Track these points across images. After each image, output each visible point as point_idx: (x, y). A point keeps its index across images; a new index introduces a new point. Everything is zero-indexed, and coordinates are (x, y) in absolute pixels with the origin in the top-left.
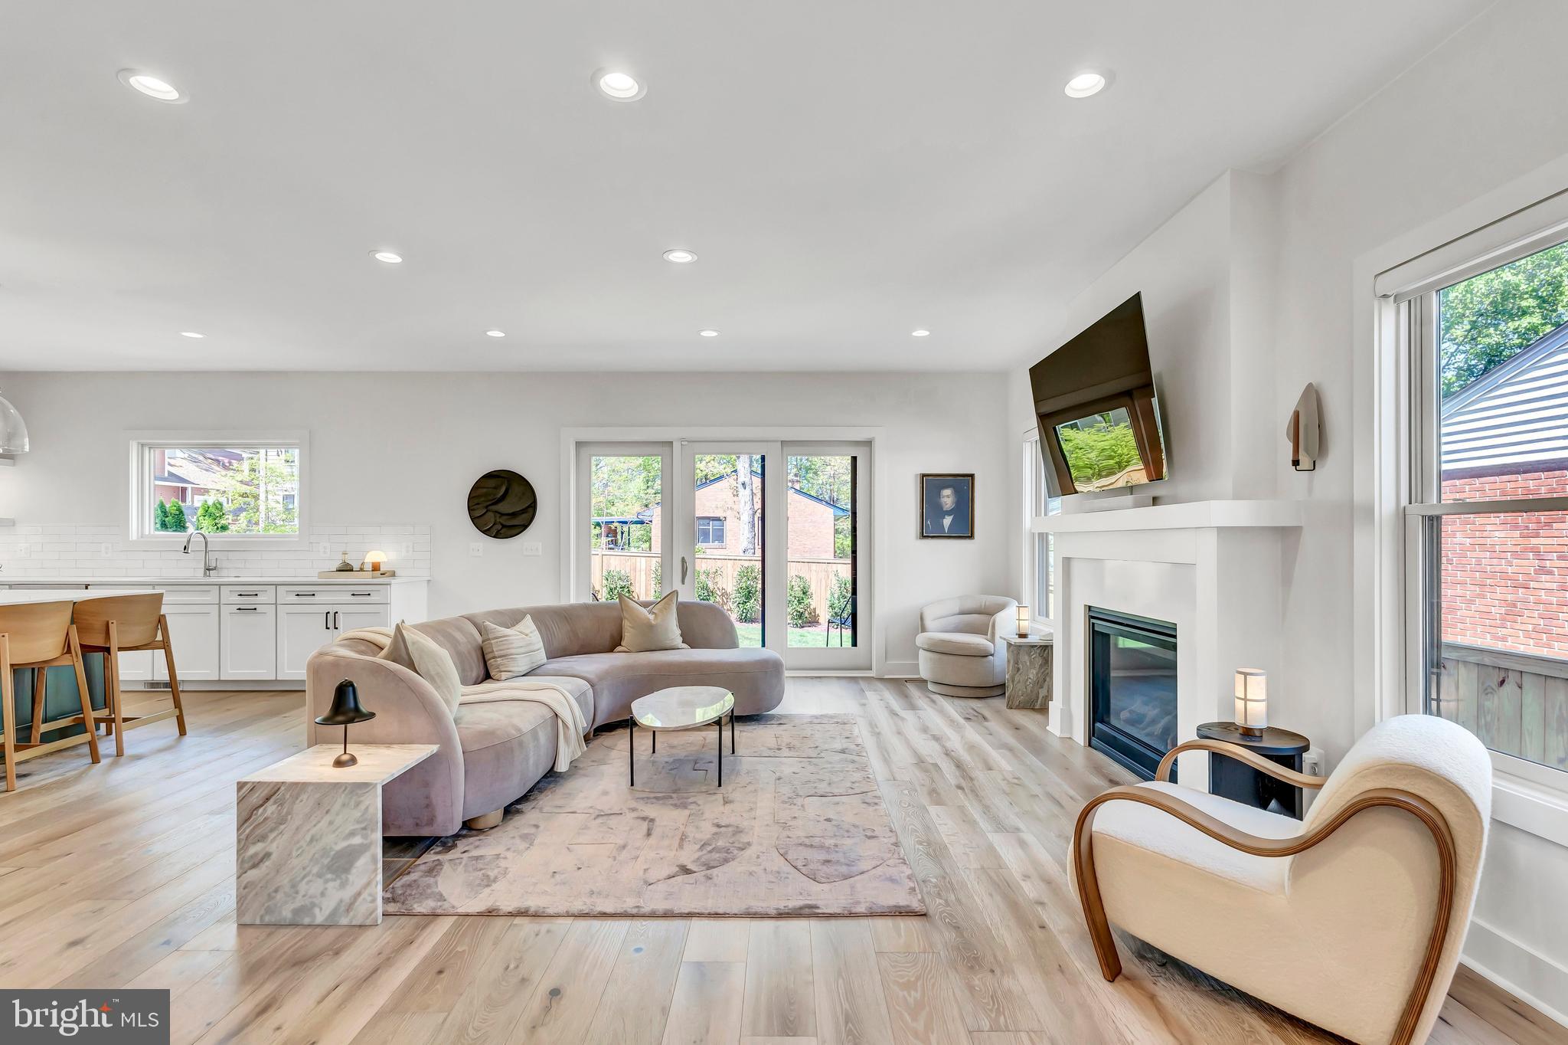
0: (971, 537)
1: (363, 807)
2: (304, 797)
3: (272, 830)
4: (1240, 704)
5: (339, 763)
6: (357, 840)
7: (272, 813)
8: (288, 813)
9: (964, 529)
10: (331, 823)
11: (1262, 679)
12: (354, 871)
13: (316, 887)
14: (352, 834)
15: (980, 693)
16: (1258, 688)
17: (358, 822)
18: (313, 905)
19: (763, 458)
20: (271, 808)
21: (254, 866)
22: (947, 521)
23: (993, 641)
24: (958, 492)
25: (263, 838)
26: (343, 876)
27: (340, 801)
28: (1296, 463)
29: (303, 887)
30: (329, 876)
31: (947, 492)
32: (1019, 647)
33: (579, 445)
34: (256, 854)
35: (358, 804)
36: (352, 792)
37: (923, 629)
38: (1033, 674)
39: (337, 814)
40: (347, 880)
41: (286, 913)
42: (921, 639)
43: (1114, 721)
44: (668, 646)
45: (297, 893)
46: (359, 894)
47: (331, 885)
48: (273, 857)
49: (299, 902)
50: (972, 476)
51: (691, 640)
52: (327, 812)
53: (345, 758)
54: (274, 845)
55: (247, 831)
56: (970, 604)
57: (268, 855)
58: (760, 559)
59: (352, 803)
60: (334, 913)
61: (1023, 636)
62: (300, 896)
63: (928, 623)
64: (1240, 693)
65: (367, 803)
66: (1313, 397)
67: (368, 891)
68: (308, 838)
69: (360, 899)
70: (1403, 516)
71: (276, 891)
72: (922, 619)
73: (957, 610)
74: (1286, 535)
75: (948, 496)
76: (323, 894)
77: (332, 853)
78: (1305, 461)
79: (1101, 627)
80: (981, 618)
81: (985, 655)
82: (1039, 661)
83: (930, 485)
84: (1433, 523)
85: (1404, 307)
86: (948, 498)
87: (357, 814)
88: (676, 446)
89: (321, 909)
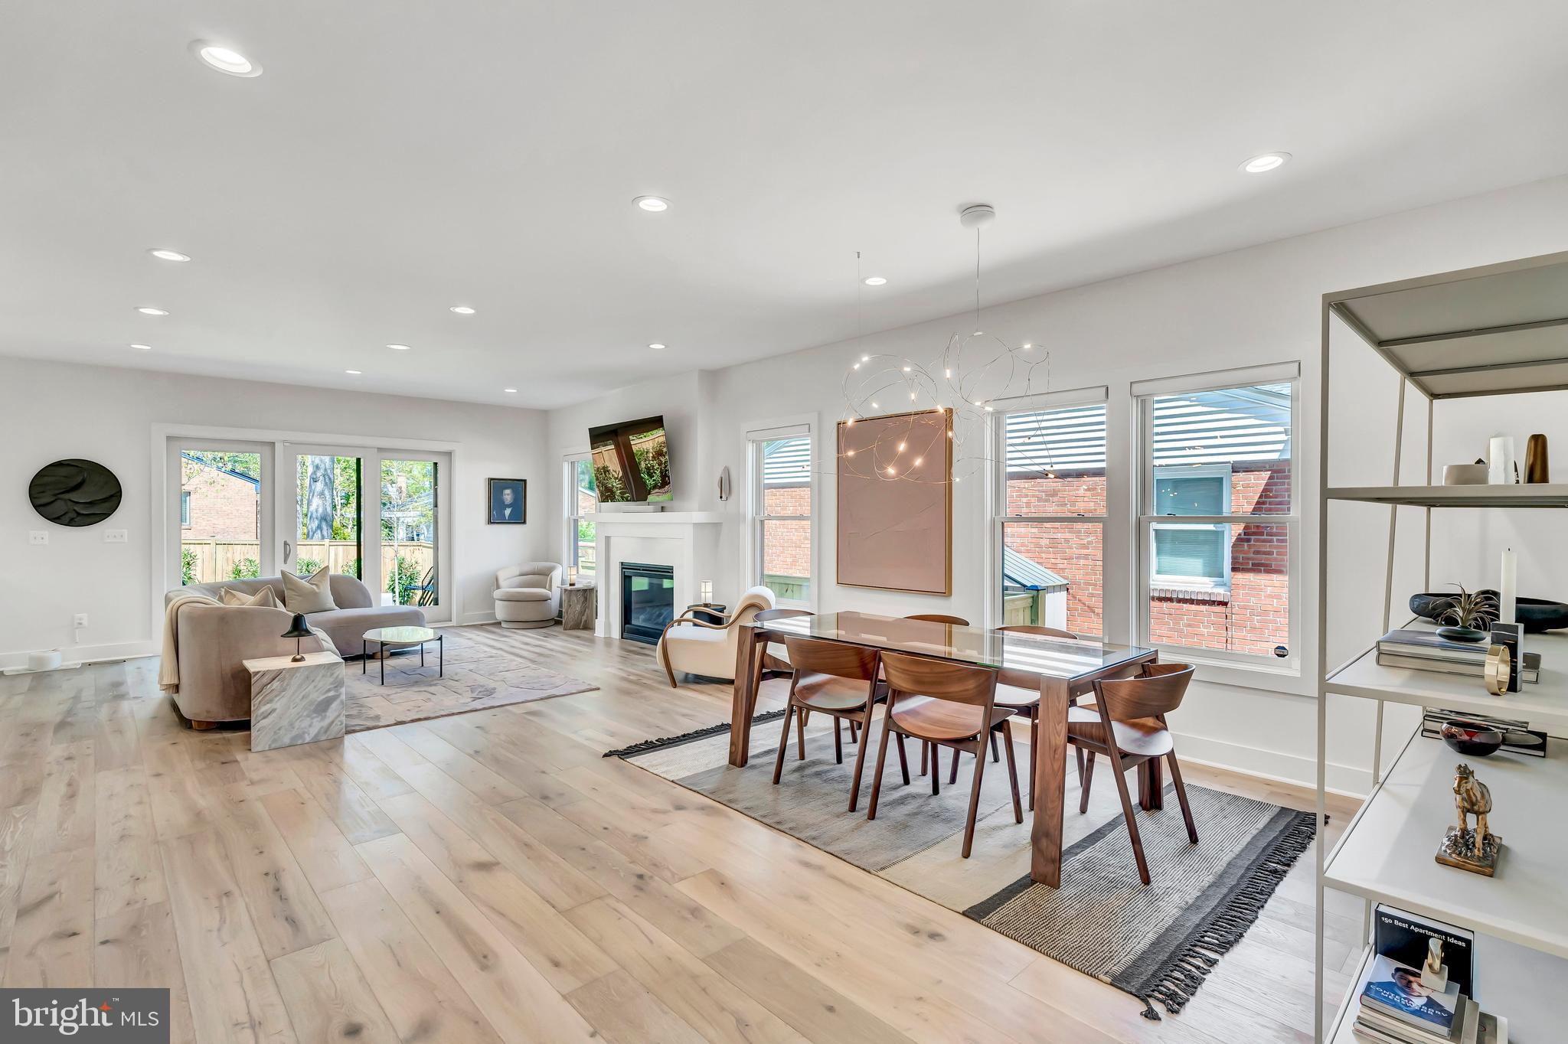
0: (524, 522)
1: (335, 675)
2: (298, 675)
3: (276, 696)
4: (703, 594)
5: (295, 660)
6: (331, 694)
7: (277, 687)
8: (287, 685)
9: (519, 517)
10: (315, 687)
11: (711, 584)
12: (330, 710)
13: (307, 722)
14: (329, 690)
15: (542, 624)
16: (709, 587)
17: (332, 684)
18: (304, 733)
19: (358, 460)
20: (276, 684)
21: (264, 718)
22: (508, 512)
23: (550, 590)
24: (515, 492)
25: (271, 701)
26: (323, 714)
27: (321, 675)
28: (721, 497)
29: (297, 724)
30: (315, 715)
31: (508, 491)
32: (571, 591)
33: (169, 438)
34: (266, 711)
35: (332, 674)
36: (328, 669)
37: (498, 587)
38: (578, 608)
39: (319, 681)
40: (326, 716)
41: (287, 740)
42: (497, 594)
43: (633, 623)
44: (327, 608)
45: (293, 728)
46: (333, 722)
47: (315, 720)
48: (277, 711)
49: (294, 733)
50: (525, 481)
51: (341, 604)
52: (313, 681)
53: (298, 657)
54: (278, 704)
55: (260, 699)
56: (527, 568)
57: (274, 710)
58: (356, 544)
59: (329, 674)
60: (316, 735)
61: (572, 585)
62: (295, 729)
63: (502, 583)
64: (703, 590)
65: (338, 673)
66: (727, 470)
67: (339, 719)
68: (300, 697)
69: (334, 724)
70: (754, 519)
71: (279, 729)
72: (497, 580)
73: (518, 573)
74: (716, 526)
75: (508, 494)
76: (310, 726)
77: (316, 703)
78: (724, 498)
79: (628, 572)
80: (542, 576)
81: (545, 599)
82: (582, 599)
83: (496, 486)
84: (762, 522)
85: (755, 445)
86: (508, 495)
87: (331, 680)
88: (278, 447)
89: (309, 734)
